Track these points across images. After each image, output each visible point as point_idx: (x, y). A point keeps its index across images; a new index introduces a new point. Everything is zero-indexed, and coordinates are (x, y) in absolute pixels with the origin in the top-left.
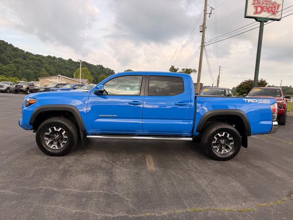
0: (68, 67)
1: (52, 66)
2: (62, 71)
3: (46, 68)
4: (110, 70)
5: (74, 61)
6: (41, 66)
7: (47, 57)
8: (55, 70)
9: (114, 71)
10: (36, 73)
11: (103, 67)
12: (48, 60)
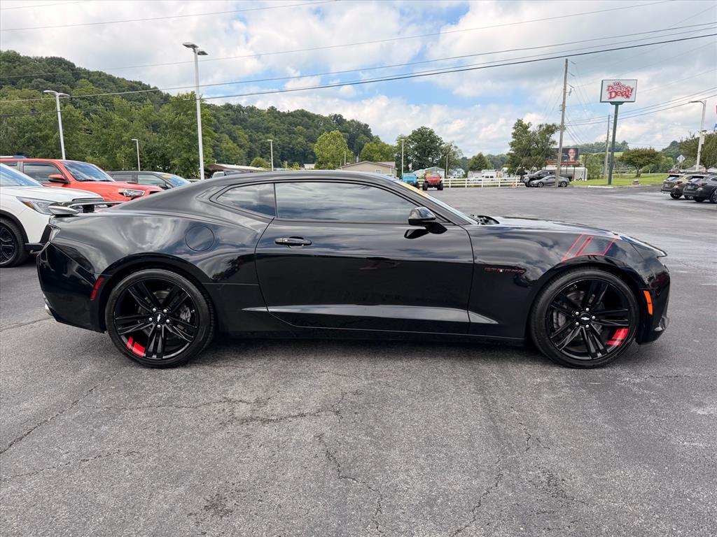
0: (272, 127)
1: (240, 127)
2: (261, 137)
3: (230, 135)
4: (359, 125)
5: (281, 111)
6: (220, 131)
7: (224, 106)
8: (246, 136)
9: (368, 126)
10: (214, 147)
11: (344, 118)
12: (227, 115)
